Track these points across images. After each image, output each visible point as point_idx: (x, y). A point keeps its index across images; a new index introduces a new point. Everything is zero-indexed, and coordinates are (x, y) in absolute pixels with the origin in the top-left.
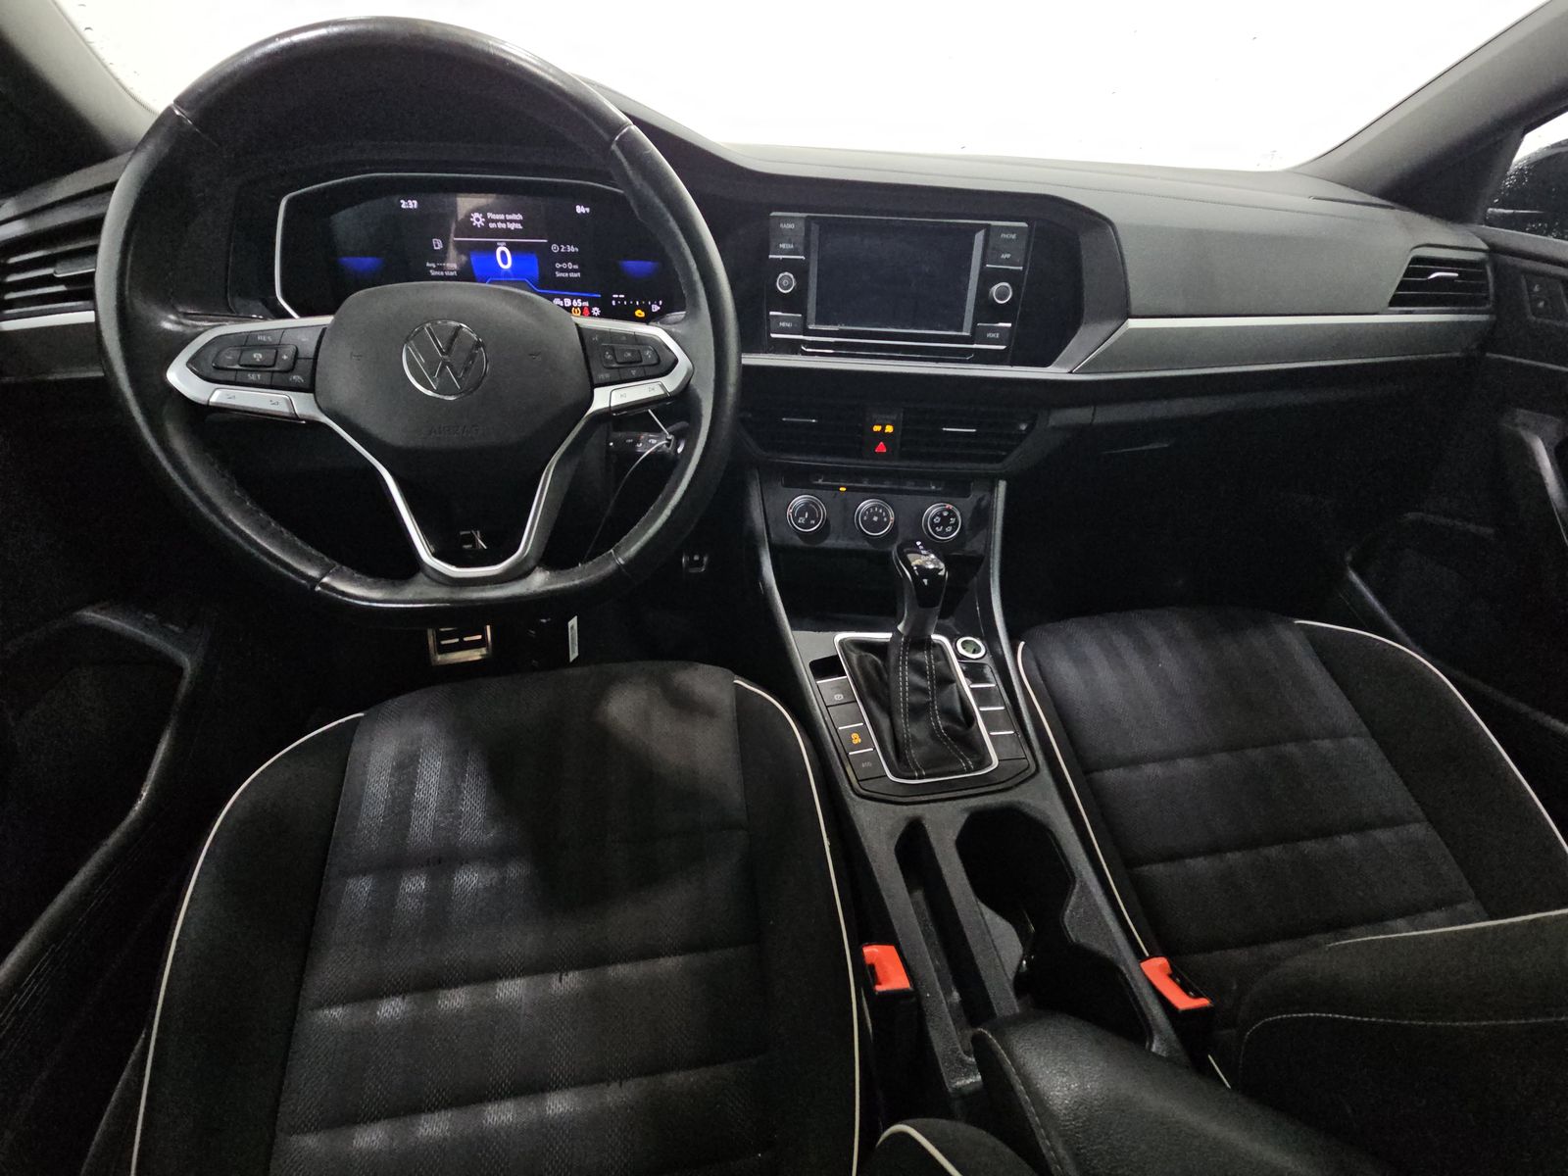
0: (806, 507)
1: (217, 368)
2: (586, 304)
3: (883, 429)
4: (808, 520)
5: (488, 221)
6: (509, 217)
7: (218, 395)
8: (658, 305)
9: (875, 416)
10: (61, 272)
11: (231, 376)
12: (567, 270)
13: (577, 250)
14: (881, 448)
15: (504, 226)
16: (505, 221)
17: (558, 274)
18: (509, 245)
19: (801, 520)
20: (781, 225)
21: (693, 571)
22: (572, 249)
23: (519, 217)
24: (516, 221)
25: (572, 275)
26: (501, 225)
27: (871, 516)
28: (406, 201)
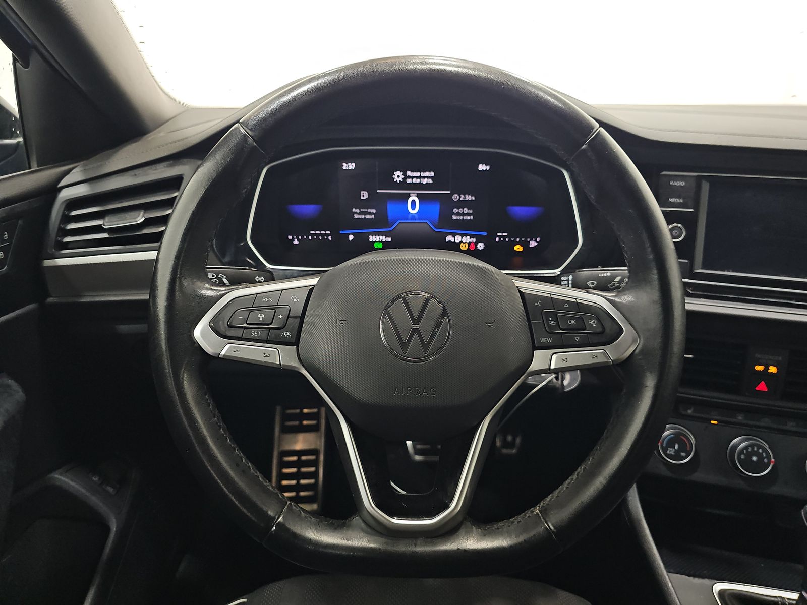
0: (677, 438)
1: (230, 326)
2: (474, 240)
3: (767, 368)
4: (678, 452)
5: (406, 177)
6: (423, 174)
7: (226, 349)
8: (536, 241)
9: (758, 356)
10: (109, 223)
11: (239, 333)
12: (463, 214)
13: (473, 198)
14: (762, 387)
15: (418, 181)
16: (420, 177)
17: (454, 217)
18: (419, 196)
19: (671, 451)
20: (672, 183)
21: (505, 451)
22: (469, 198)
23: (432, 174)
24: (428, 177)
25: (466, 218)
26: (416, 181)
27: (749, 455)
28: (347, 164)
